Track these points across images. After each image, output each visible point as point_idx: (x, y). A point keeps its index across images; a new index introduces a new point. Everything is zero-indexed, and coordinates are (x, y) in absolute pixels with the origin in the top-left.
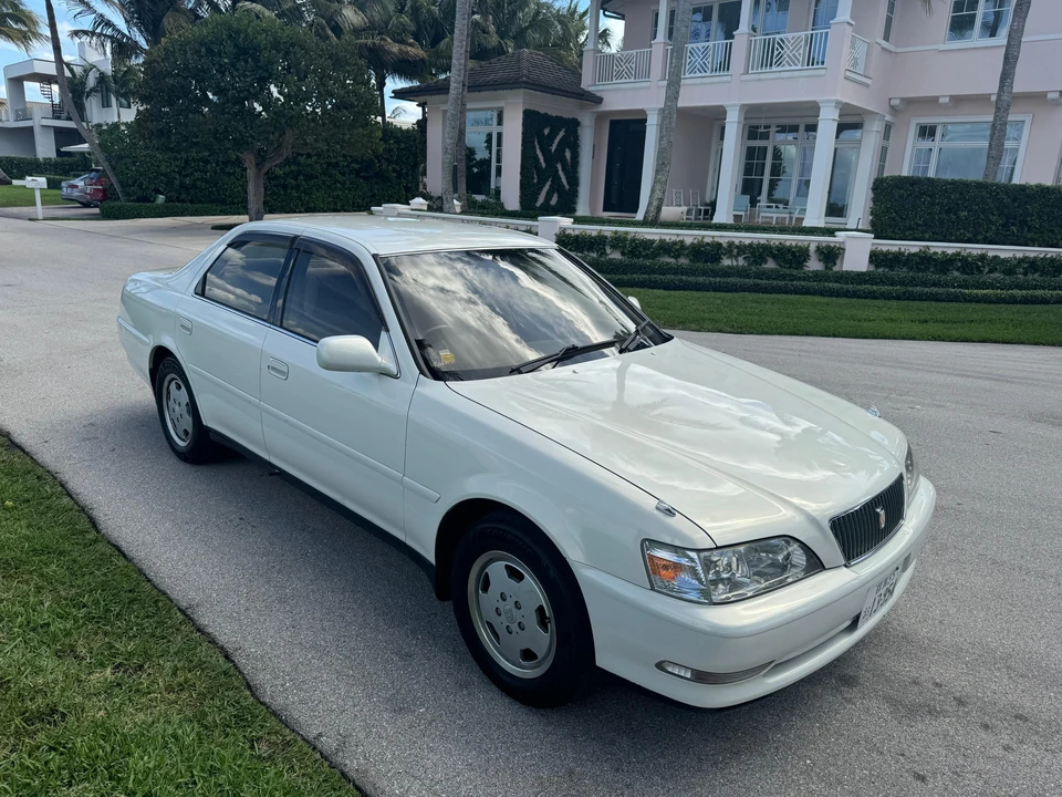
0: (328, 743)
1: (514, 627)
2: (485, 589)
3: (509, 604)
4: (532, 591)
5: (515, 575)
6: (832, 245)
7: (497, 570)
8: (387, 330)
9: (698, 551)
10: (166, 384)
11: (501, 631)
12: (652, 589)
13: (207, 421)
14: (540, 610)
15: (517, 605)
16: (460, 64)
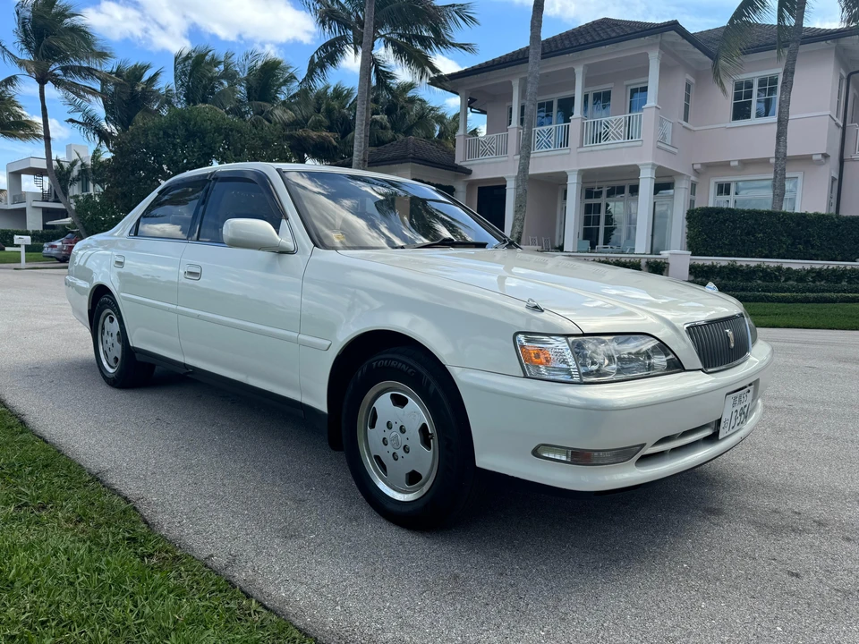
0: (219, 561)
1: (400, 452)
2: (373, 426)
3: (395, 431)
4: (415, 413)
5: (399, 401)
6: (659, 261)
7: (384, 404)
8: (287, 219)
9: (567, 336)
10: (101, 321)
11: (387, 459)
12: (525, 377)
13: (135, 342)
14: (423, 429)
15: (402, 430)
16: (361, 138)
